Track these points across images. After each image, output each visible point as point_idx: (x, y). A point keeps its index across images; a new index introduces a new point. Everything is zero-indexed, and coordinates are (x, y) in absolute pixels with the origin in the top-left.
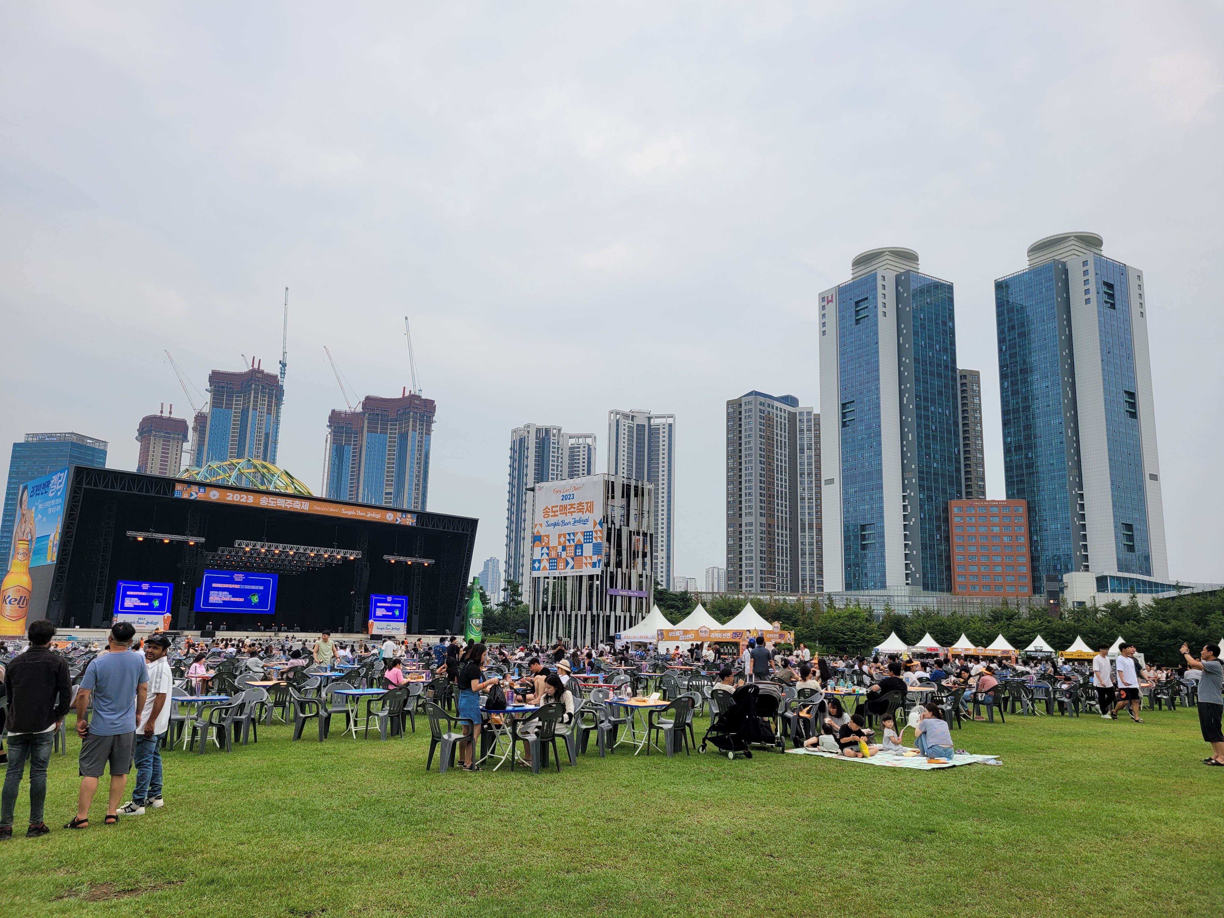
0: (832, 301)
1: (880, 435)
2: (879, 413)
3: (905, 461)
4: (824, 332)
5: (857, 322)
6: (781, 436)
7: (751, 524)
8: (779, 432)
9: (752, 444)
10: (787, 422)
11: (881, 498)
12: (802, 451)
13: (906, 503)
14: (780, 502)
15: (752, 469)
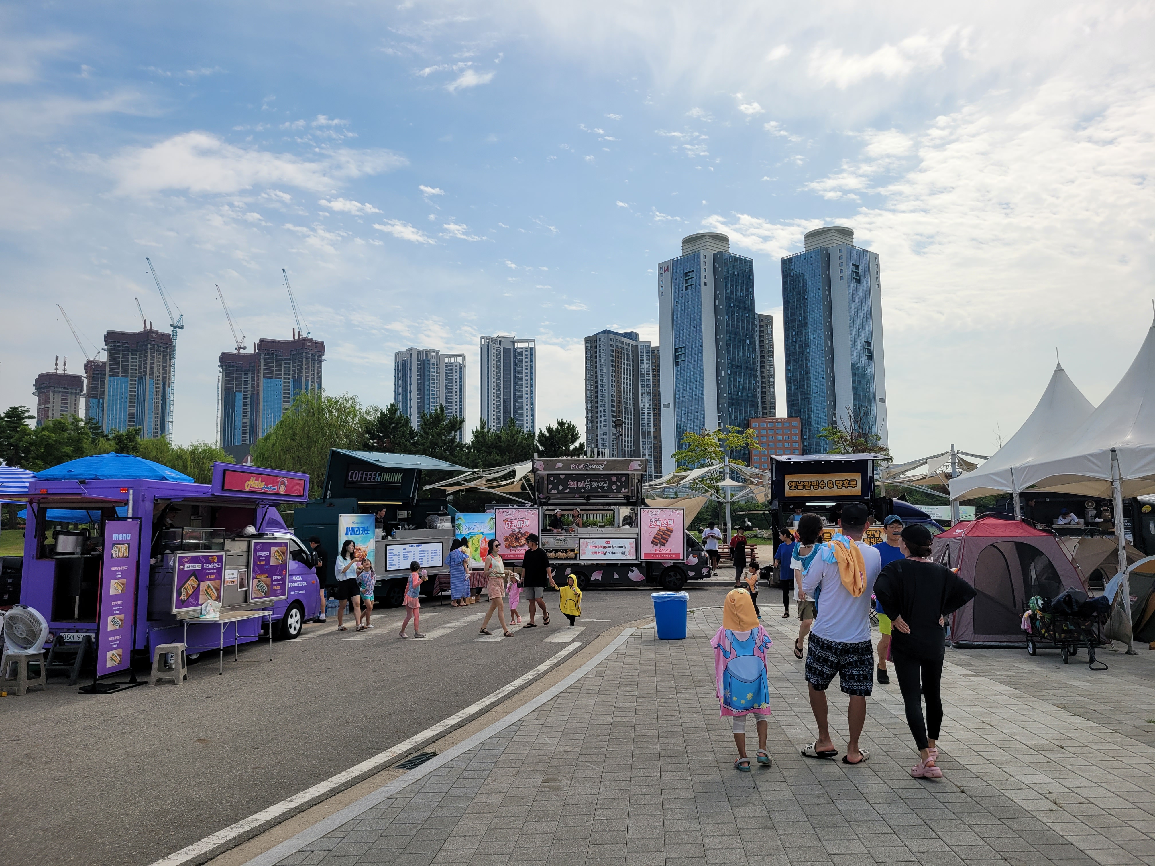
0: (668, 270)
1: (702, 373)
2: (702, 356)
3: (720, 391)
5: (686, 288)
6: (627, 364)
8: (625, 362)
9: (606, 372)
10: (631, 353)
12: (643, 375)
13: (720, 421)
14: (626, 416)
15: (606, 391)
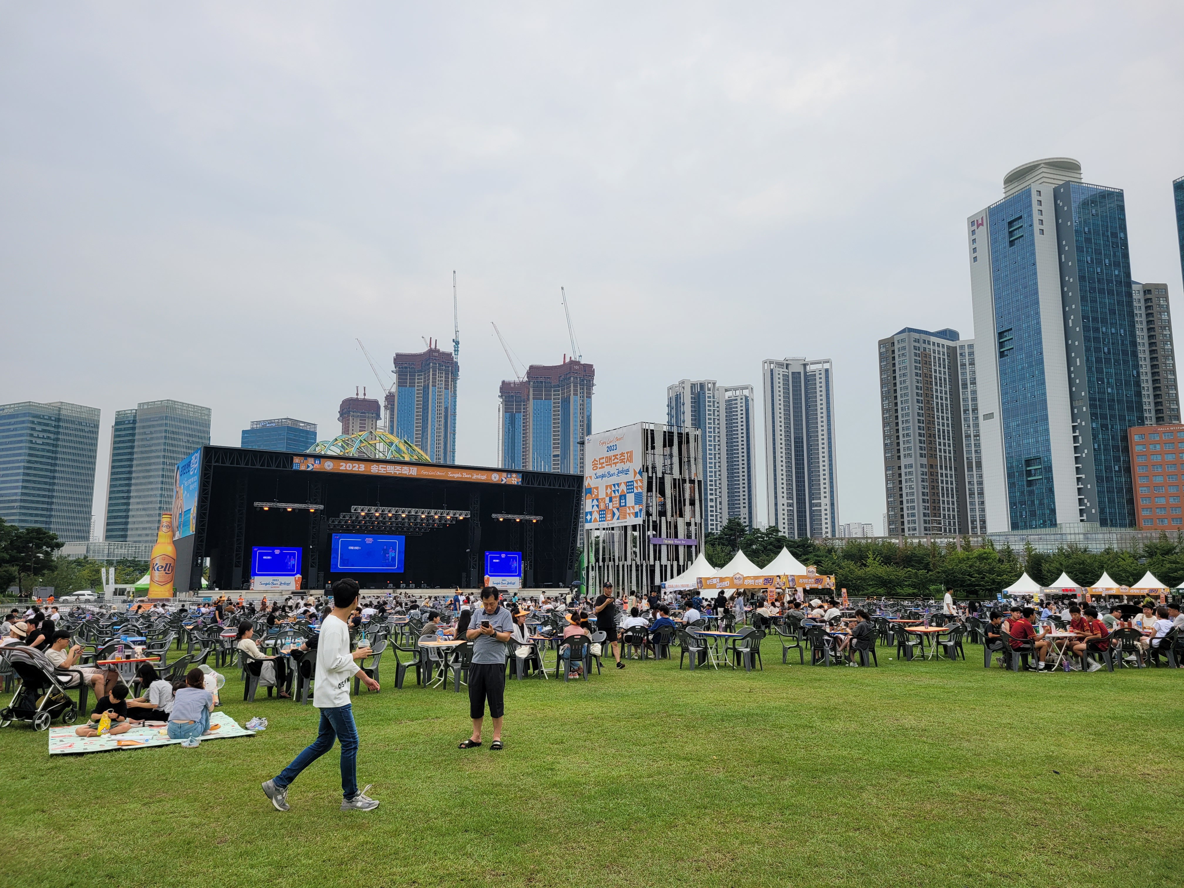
0: (982, 224)
1: (1042, 363)
2: (1041, 339)
3: (1074, 389)
4: (975, 259)
5: (1012, 243)
6: (940, 372)
7: (911, 466)
8: (938, 369)
9: (908, 383)
10: (946, 357)
11: (1047, 430)
13: (1077, 434)
14: (942, 441)
15: (908, 408)
